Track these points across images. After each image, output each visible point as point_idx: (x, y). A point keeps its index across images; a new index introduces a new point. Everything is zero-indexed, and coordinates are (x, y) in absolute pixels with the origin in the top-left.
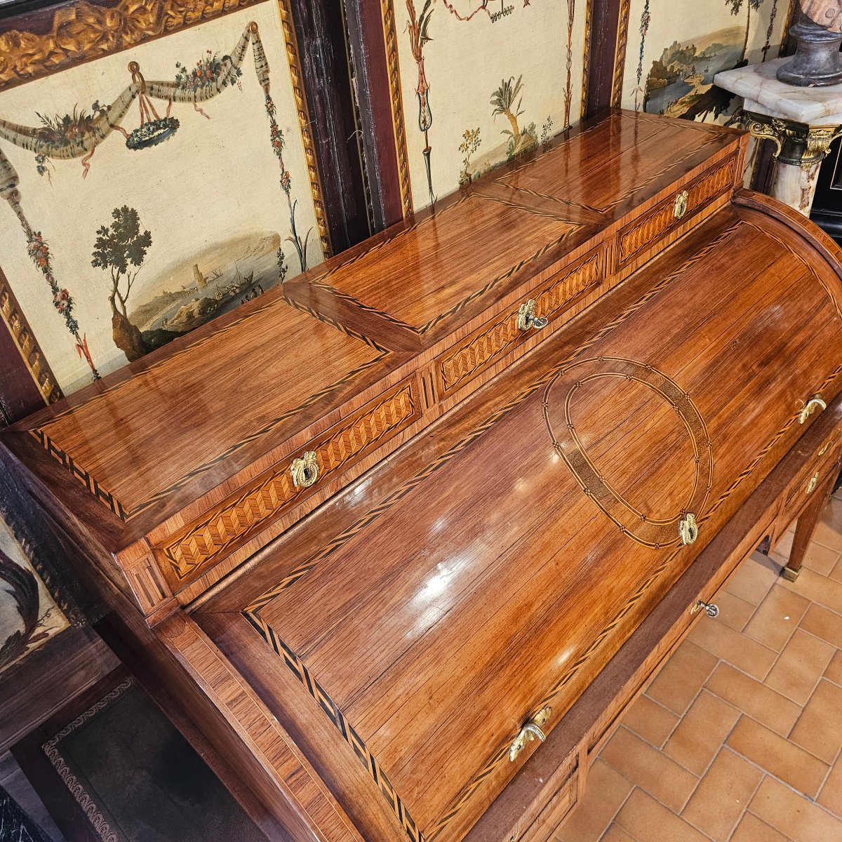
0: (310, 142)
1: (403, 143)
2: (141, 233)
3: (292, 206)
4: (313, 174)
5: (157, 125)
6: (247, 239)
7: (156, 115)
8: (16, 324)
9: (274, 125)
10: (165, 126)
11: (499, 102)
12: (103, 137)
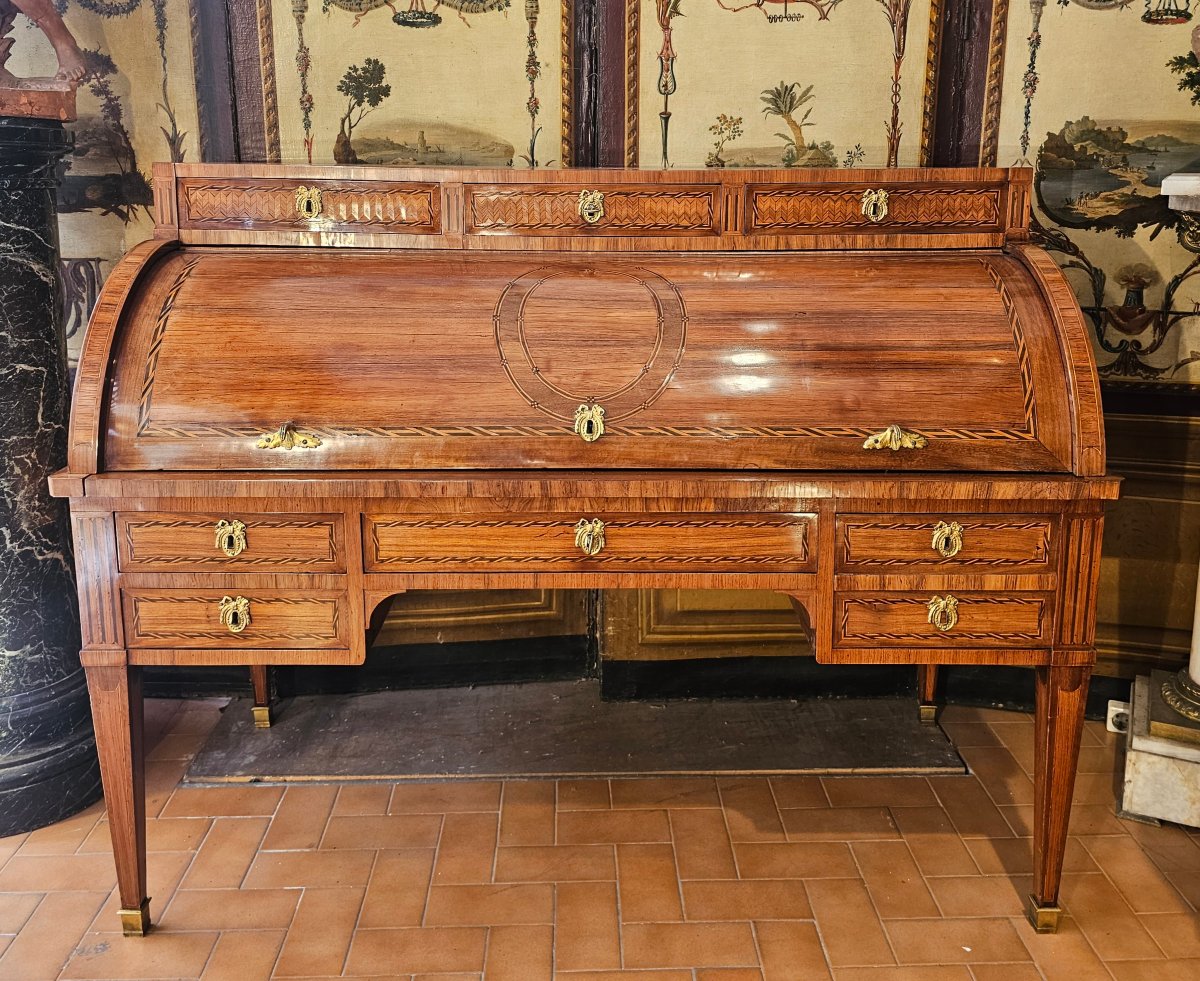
0: (570, 85)
1: (635, 96)
2: (384, 84)
3: (536, 130)
4: (566, 113)
5: (422, 15)
6: (478, 134)
7: (424, 8)
8: (270, 100)
9: (532, 55)
10: (428, 18)
11: (774, 102)
12: (377, 6)
